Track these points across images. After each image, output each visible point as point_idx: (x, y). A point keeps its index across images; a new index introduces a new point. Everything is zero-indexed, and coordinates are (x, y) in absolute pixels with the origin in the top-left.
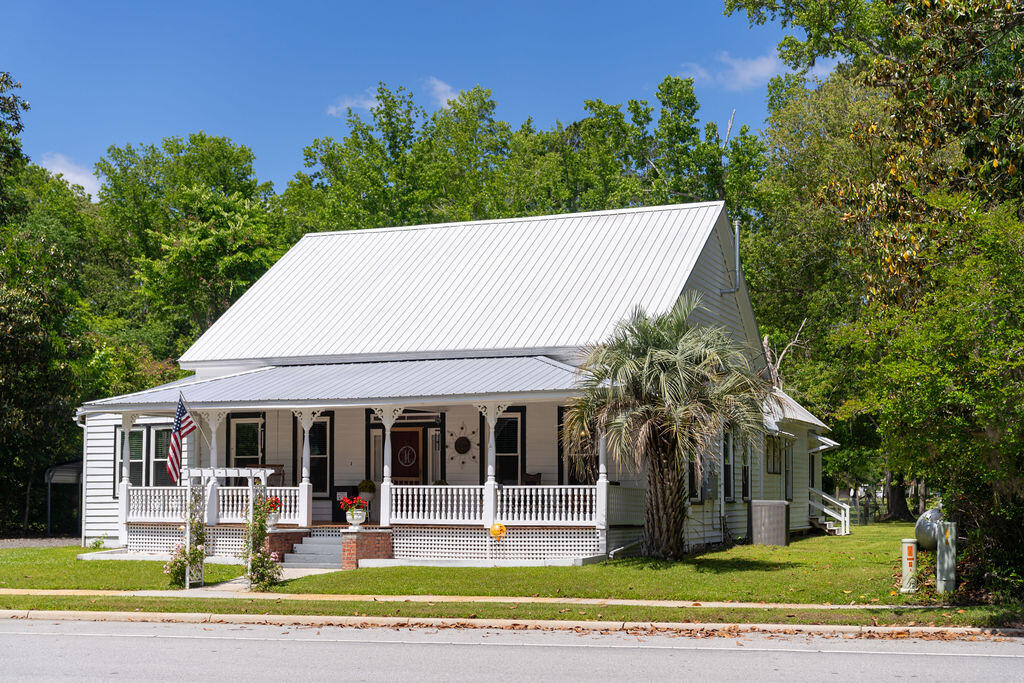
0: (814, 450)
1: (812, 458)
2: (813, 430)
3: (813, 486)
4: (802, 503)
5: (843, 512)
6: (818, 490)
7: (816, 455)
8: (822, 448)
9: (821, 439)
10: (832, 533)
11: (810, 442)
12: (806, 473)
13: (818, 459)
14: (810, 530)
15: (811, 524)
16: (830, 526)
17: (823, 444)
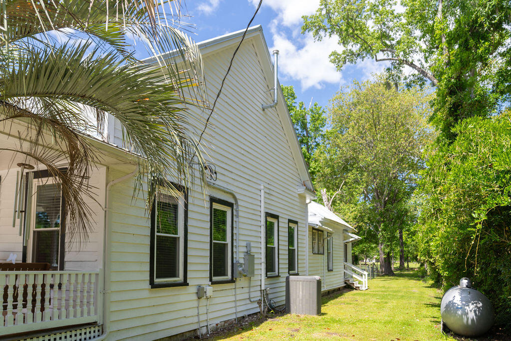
0: (347, 241)
1: (346, 246)
2: (346, 230)
3: (346, 261)
4: (340, 271)
5: (364, 276)
6: (349, 263)
7: (348, 244)
8: (351, 239)
9: (350, 234)
10: (357, 288)
11: (344, 237)
12: (342, 254)
13: (350, 246)
14: (345, 286)
15: (346, 283)
16: (356, 285)
17: (352, 238)
